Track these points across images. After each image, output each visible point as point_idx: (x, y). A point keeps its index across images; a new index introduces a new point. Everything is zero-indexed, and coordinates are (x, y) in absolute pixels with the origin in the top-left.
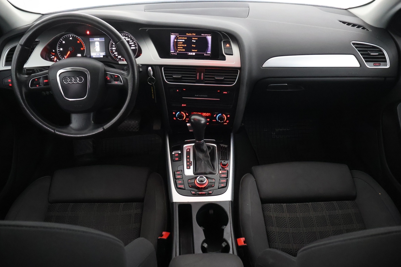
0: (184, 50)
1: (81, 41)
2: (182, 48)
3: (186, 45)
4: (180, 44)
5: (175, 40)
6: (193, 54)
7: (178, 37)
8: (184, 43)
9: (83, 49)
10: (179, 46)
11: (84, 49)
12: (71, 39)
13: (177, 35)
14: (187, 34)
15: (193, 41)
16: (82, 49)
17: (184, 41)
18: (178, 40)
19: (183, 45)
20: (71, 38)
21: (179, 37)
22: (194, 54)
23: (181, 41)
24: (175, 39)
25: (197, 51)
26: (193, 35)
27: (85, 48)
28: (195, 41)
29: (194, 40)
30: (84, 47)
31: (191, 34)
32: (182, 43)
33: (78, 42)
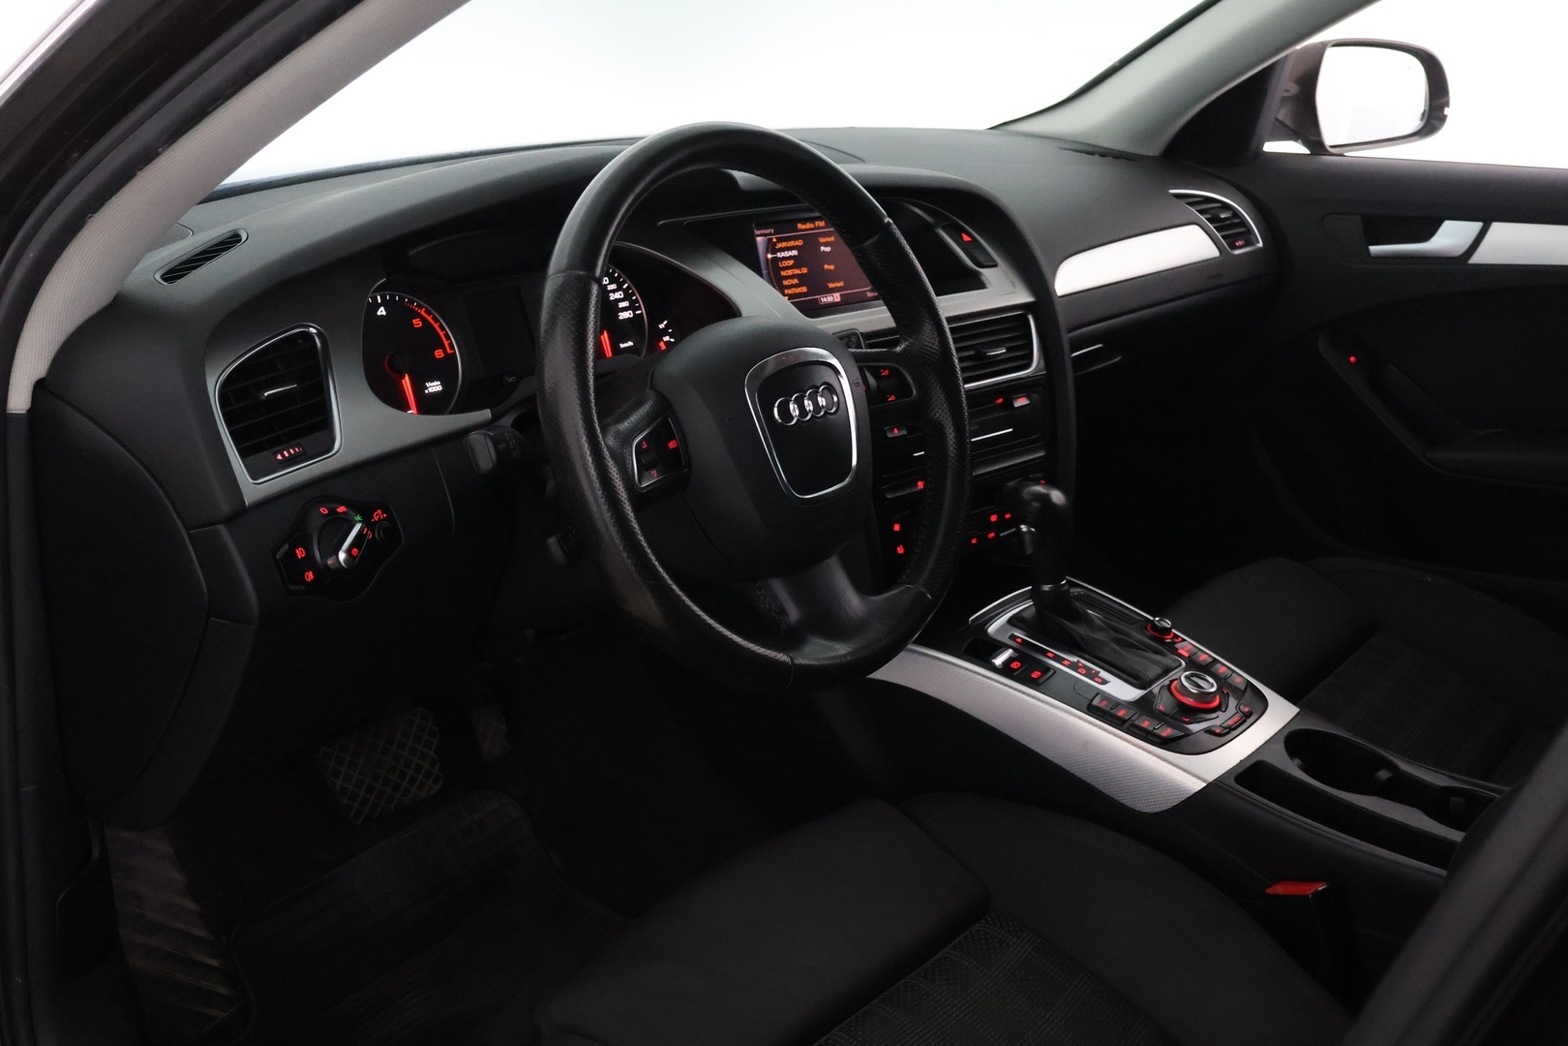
0: (804, 289)
1: (429, 318)
2: (796, 281)
3: (805, 270)
4: (788, 268)
5: (770, 256)
6: (836, 300)
7: (775, 244)
8: (798, 262)
9: (445, 351)
10: (786, 278)
11: (449, 351)
12: (384, 313)
13: (770, 234)
14: (800, 226)
15: (822, 248)
16: (439, 354)
17: (795, 253)
18: (779, 255)
19: (797, 271)
20: (382, 311)
21: (780, 240)
22: (836, 297)
23: (786, 254)
24: (767, 252)
25: (841, 284)
26: (819, 228)
27: (452, 347)
28: (828, 249)
29: (826, 244)
30: (446, 343)
31: (812, 226)
32: (791, 262)
33: (417, 323)
